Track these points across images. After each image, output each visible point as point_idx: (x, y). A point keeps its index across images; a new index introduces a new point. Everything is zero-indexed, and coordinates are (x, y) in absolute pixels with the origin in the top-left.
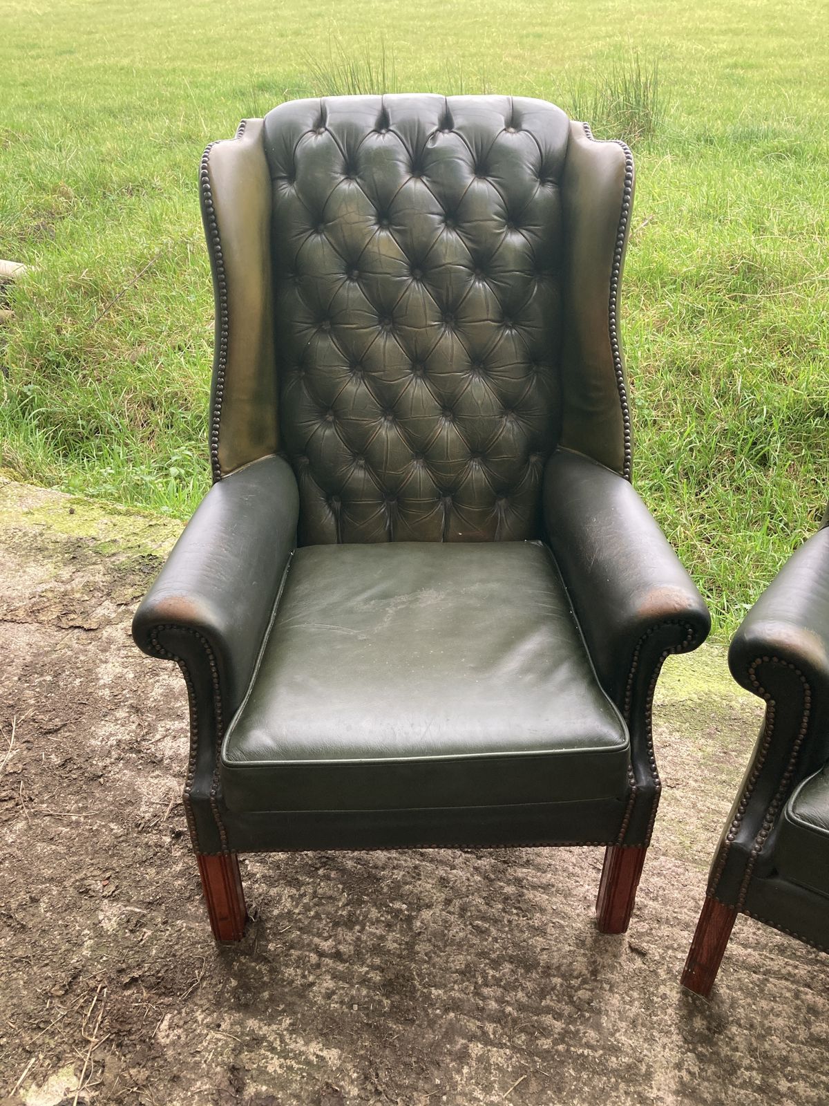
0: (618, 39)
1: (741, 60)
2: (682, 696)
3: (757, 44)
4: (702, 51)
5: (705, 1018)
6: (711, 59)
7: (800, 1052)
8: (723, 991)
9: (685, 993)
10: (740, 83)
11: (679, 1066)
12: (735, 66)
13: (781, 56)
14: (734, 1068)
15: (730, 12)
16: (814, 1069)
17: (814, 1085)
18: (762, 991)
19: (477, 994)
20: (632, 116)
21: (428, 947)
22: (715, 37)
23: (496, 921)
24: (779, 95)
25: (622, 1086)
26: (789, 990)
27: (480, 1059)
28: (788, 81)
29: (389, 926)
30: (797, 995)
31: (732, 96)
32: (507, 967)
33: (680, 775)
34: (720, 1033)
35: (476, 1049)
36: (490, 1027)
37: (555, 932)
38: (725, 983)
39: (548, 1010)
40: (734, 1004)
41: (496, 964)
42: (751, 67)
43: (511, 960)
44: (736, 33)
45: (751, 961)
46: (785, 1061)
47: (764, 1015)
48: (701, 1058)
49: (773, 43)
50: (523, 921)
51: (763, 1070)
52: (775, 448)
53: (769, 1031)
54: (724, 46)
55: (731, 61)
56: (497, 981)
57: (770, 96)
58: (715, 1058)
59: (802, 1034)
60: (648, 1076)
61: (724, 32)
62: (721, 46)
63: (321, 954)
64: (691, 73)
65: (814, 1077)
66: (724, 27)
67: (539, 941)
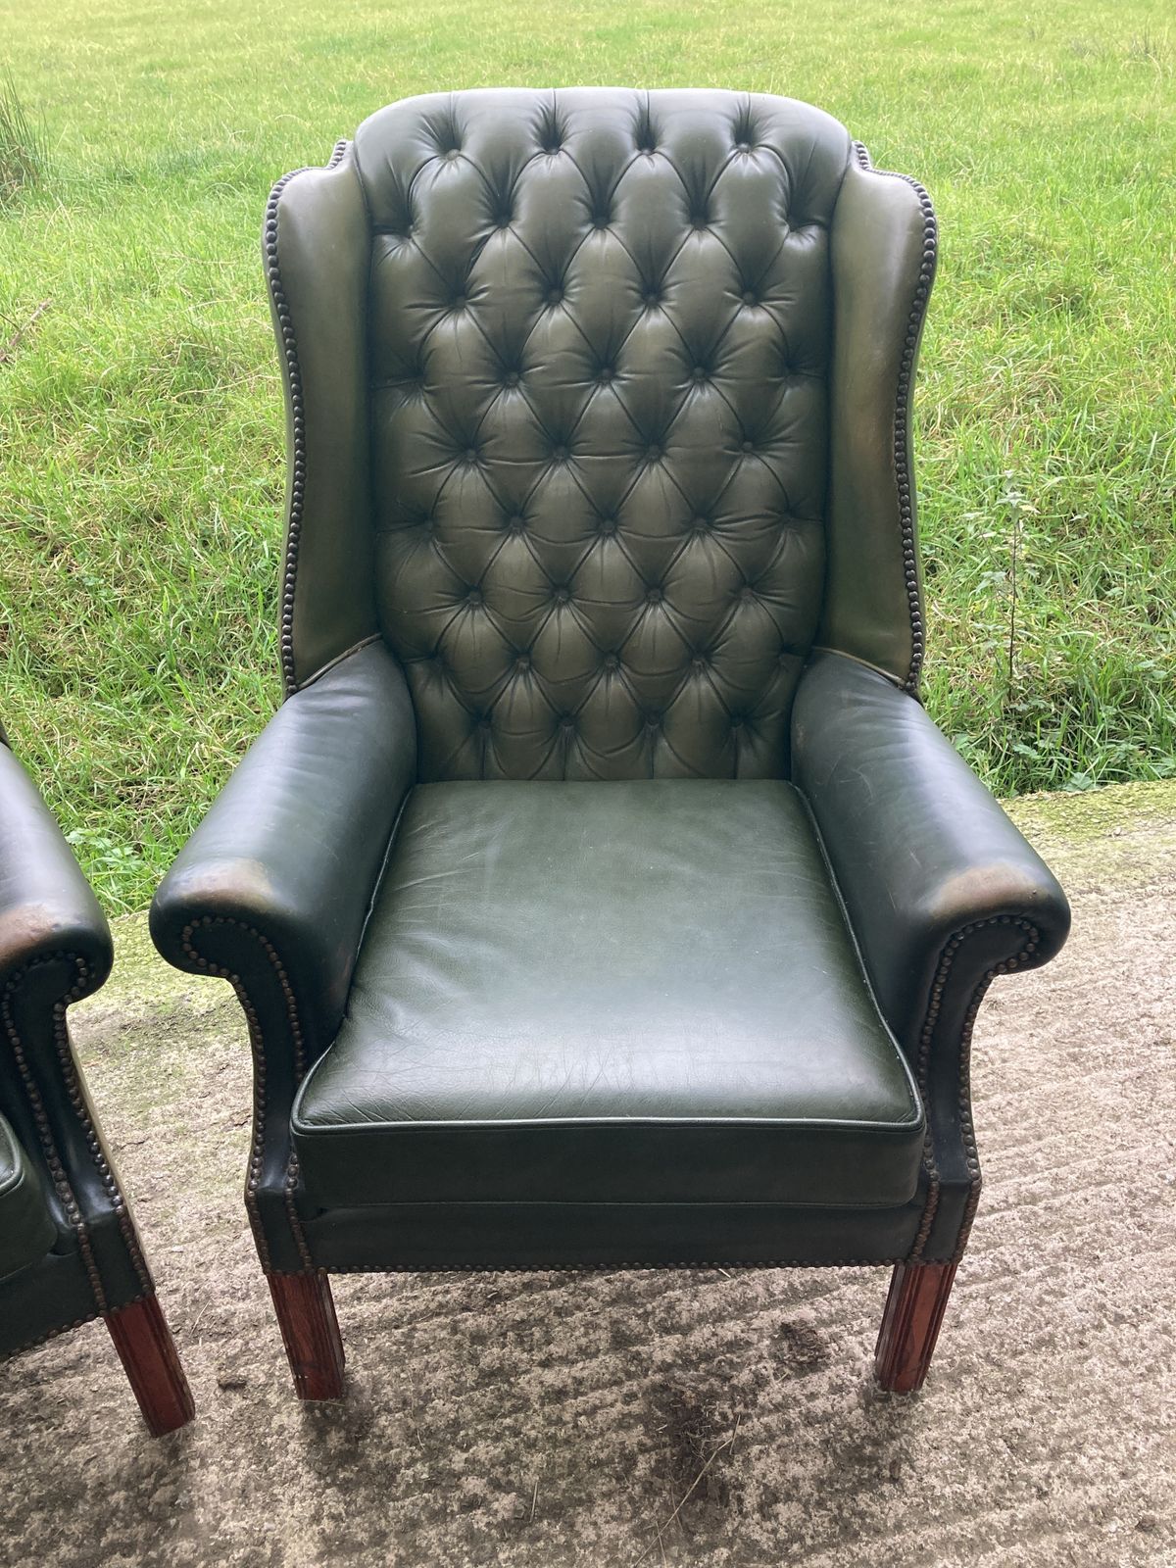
1: (158, 58)
5: (341, 1427)
6: (117, 62)
7: (471, 1402)
8: (360, 1376)
9: (308, 1409)
10: (164, 90)
12: (152, 68)
14: (390, 1472)
16: (493, 1417)
17: (498, 1438)
18: (410, 1347)
22: (117, 31)
26: (442, 1327)
30: (455, 1330)
32: (35, 1520)
34: (364, 1438)
38: (358, 1364)
40: (376, 1384)
41: (16, 1525)
43: (40, 1505)
45: (390, 1314)
46: (455, 1425)
47: (418, 1378)
48: (345, 1487)
50: (48, 1436)
51: (431, 1455)
53: (427, 1398)
54: (132, 41)
55: (145, 60)
58: (367, 1477)
59: (470, 1377)
61: (130, 21)
62: (127, 43)
65: (494, 1426)
66: (127, 14)
67: (79, 1453)
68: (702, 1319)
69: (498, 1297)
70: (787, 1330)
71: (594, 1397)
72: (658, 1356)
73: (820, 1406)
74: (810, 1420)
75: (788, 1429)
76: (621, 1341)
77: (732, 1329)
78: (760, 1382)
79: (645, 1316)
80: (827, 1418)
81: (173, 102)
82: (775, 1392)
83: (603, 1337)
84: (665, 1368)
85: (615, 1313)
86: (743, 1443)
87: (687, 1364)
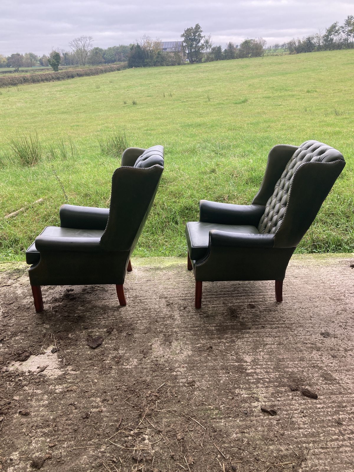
0: (106, 125)
1: (149, 128)
2: (167, 265)
3: (153, 123)
4: (135, 126)
6: (139, 129)
10: (150, 135)
11: (179, 314)
12: (147, 130)
13: (161, 126)
15: (142, 113)
19: (136, 315)
20: (120, 146)
21: (124, 312)
22: (139, 122)
23: (137, 306)
24: (163, 137)
25: (169, 318)
27: (140, 323)
28: (165, 133)
29: (114, 312)
31: (148, 139)
32: (142, 311)
33: (170, 277)
35: (139, 321)
36: (141, 319)
37: (150, 304)
39: (152, 314)
41: (139, 311)
42: (152, 130)
43: (142, 310)
44: (145, 120)
49: (158, 122)
50: (143, 304)
52: (178, 218)
54: (142, 124)
55: (146, 129)
56: (140, 313)
57: (160, 138)
60: (174, 316)
61: (141, 120)
62: (141, 124)
63: (101, 319)
64: (134, 134)
66: (141, 118)
67: (147, 306)
68: (237, 303)
69: (206, 298)
70: (250, 305)
71: (219, 308)
72: (229, 305)
73: (253, 312)
74: (251, 312)
75: (248, 313)
76: (224, 303)
77: (241, 304)
78: (245, 309)
79: (228, 302)
80: (254, 313)
81: (152, 137)
82: (247, 310)
83: (222, 303)
84: (230, 306)
85: (224, 301)
86: (240, 313)
87: (234, 306)
